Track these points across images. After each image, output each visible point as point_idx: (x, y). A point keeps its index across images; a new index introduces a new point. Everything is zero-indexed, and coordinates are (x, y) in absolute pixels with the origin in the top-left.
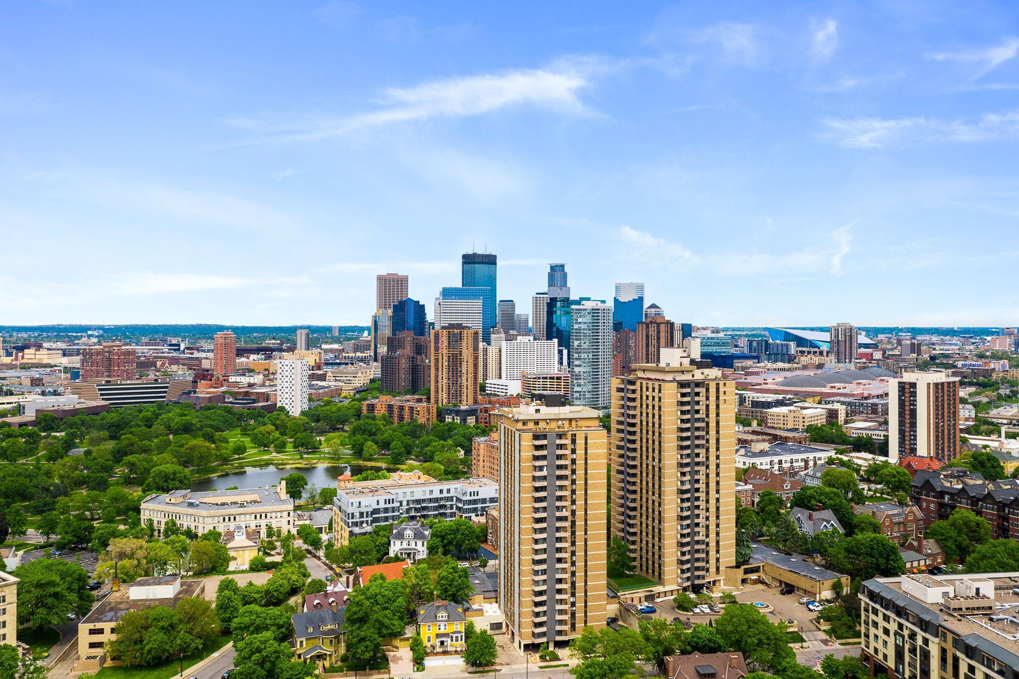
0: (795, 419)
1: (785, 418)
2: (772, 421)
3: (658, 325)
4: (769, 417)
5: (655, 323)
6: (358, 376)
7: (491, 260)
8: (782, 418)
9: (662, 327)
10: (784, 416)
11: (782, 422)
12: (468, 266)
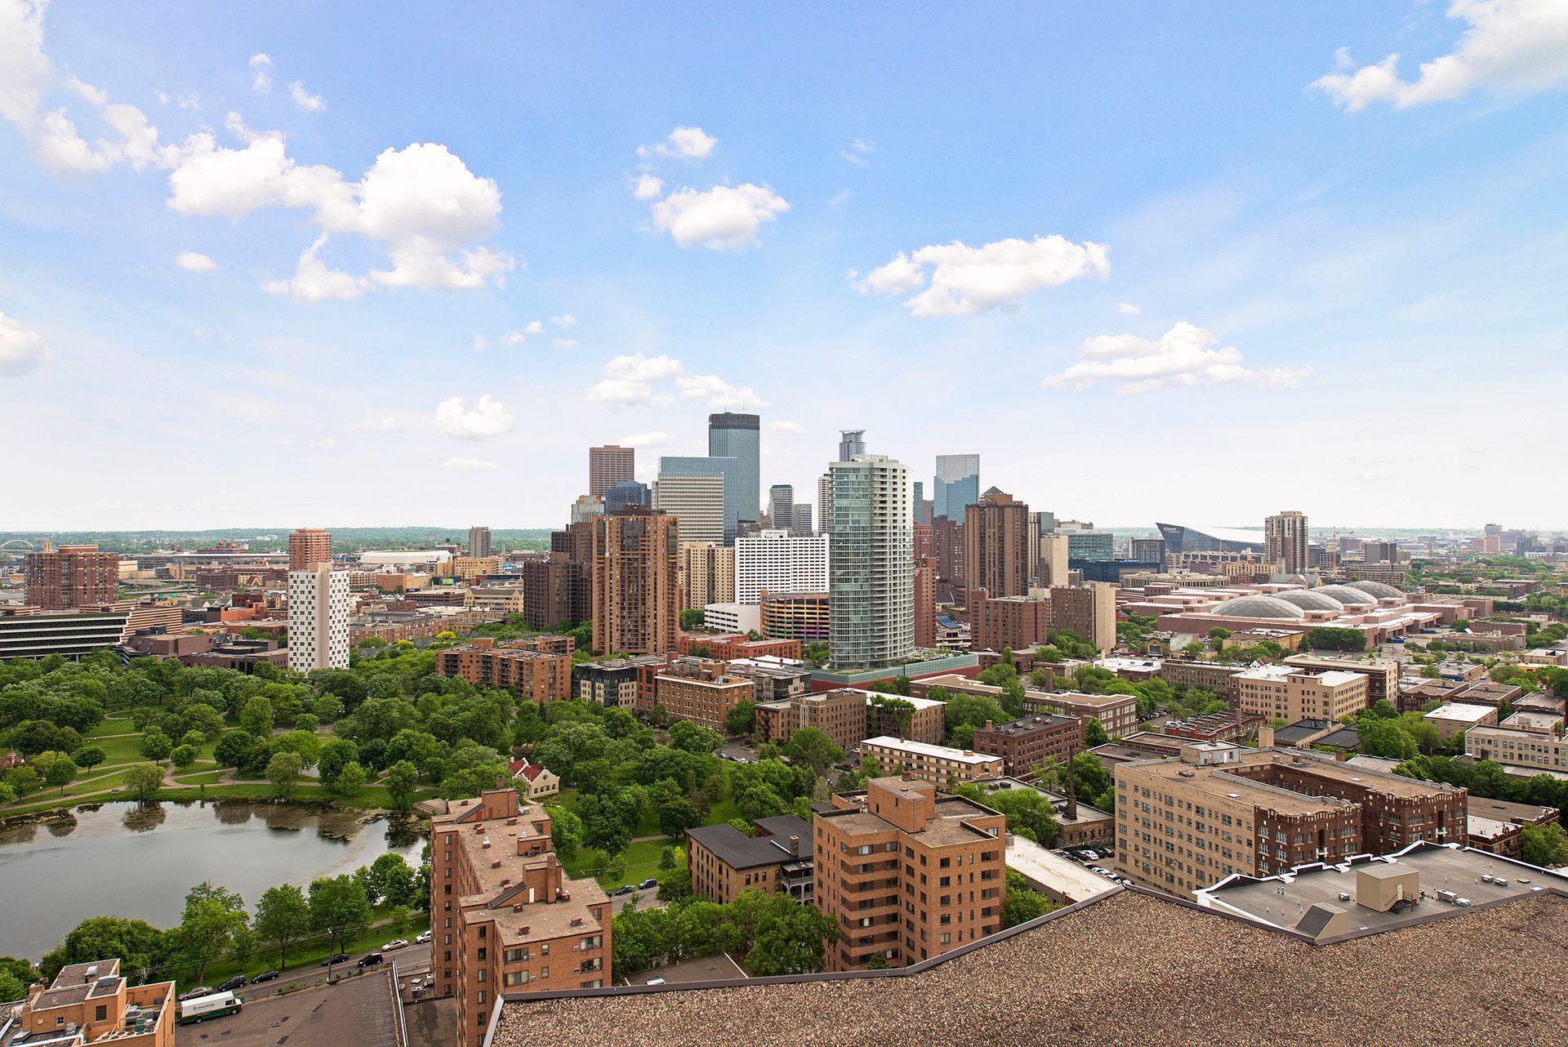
0: (1306, 697)
1: (1282, 695)
2: (1250, 699)
3: (1002, 509)
4: (1244, 690)
5: (996, 506)
6: (513, 596)
7: (751, 423)
8: (1273, 694)
9: (1008, 512)
10: (1278, 691)
11: (1274, 703)
12: (717, 432)
